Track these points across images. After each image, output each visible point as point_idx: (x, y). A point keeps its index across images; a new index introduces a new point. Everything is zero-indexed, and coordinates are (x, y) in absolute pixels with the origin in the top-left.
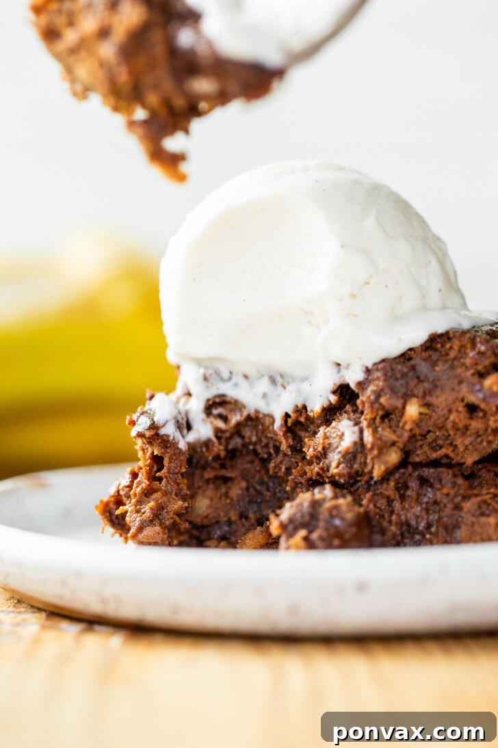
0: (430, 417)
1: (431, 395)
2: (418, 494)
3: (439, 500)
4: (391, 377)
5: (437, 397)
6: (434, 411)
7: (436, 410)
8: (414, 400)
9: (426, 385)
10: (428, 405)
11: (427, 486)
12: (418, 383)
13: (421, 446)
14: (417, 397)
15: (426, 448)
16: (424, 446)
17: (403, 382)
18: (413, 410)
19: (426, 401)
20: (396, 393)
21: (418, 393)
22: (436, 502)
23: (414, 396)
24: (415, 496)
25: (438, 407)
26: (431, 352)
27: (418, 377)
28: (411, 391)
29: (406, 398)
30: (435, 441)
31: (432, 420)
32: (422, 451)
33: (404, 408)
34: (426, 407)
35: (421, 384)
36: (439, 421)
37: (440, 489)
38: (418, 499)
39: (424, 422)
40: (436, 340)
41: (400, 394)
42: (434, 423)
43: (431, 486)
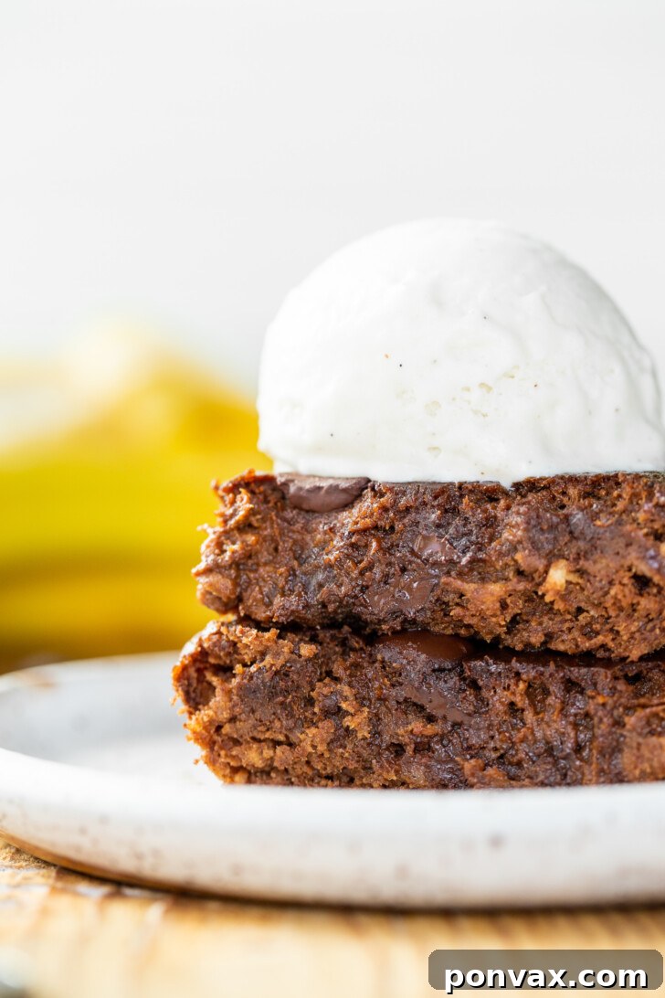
0: (582, 589)
1: (587, 559)
2: (563, 702)
3: (592, 712)
4: (535, 526)
5: (595, 562)
6: (589, 581)
7: (592, 578)
8: (563, 563)
9: (581, 544)
10: (581, 572)
11: (577, 692)
12: (570, 541)
13: (570, 630)
14: (567, 560)
15: (576, 633)
16: (574, 630)
17: (550, 536)
18: (558, 576)
19: (578, 567)
20: (538, 549)
21: (569, 555)
22: (587, 715)
23: (563, 557)
24: (558, 706)
25: (595, 576)
26: (593, 500)
27: (571, 533)
28: (559, 550)
29: (551, 558)
30: (589, 624)
31: (586, 593)
32: (570, 637)
33: (546, 572)
34: (577, 574)
35: (574, 542)
36: (595, 596)
37: (593, 698)
38: (562, 709)
39: (572, 595)
40: (599, 485)
41: (543, 552)
42: (588, 597)
43: (582, 692)
